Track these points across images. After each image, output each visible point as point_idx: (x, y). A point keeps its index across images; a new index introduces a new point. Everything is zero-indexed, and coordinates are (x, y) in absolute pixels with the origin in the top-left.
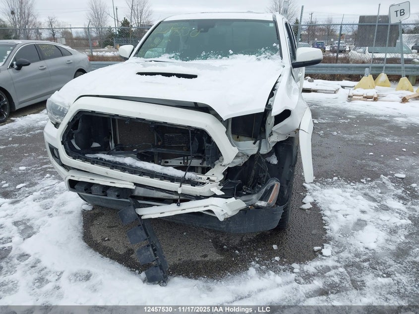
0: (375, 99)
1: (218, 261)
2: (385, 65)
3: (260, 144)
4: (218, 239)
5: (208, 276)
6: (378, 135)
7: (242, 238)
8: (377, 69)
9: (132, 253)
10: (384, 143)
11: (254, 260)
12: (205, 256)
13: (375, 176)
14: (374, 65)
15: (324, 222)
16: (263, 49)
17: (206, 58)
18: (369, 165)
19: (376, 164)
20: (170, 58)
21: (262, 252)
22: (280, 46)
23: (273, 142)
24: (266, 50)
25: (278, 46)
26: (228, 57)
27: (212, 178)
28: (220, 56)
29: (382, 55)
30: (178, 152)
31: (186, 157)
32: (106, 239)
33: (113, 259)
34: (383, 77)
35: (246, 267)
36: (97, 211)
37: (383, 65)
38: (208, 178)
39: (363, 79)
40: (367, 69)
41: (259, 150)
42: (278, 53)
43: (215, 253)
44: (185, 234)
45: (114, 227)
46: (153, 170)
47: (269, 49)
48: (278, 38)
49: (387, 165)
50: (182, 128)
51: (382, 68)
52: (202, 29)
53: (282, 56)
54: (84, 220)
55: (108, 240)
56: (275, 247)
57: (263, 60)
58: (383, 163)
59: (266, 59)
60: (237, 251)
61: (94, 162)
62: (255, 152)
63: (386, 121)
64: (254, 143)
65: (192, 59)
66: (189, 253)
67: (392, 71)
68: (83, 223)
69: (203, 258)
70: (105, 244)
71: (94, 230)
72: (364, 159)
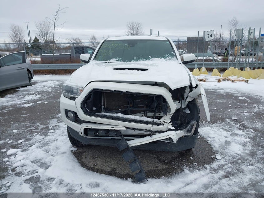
0: (204, 81)
1: (165, 169)
2: (204, 63)
3: (182, 102)
4: (160, 157)
5: (165, 176)
6: (214, 99)
7: (172, 156)
8: (200, 65)
9: (116, 170)
10: (219, 103)
11: (184, 166)
12: (157, 167)
13: (223, 120)
14: (198, 63)
15: (209, 144)
16: (167, 55)
17: (137, 60)
18: (217, 115)
19: (220, 114)
20: (117, 61)
21: (186, 162)
22: (175, 53)
23: (187, 102)
24: (168, 55)
25: (174, 53)
26: (149, 60)
27: (165, 121)
28: (145, 59)
29: (202, 58)
30: (142, 109)
31: (145, 112)
32: (96, 164)
33: (106, 174)
34: (204, 69)
35: (182, 170)
36: (80, 150)
37: (202, 63)
38: (164, 121)
39: (195, 71)
40: (196, 65)
41: (181, 106)
42: (175, 57)
43: (162, 165)
44: (140, 157)
45: (96, 158)
46: (135, 119)
47: (170, 55)
48: (173, 49)
49: (225, 114)
50: (150, 95)
51: (202, 64)
52: (131, 45)
53: (177, 59)
54: (75, 156)
55: (97, 165)
56: (192, 158)
57: (168, 61)
58: (223, 113)
59: (170, 60)
60: (173, 163)
61: (102, 117)
62: (179, 107)
63: (214, 92)
64: (179, 103)
65: (130, 61)
66: (148, 166)
67: (208, 66)
68: (76, 158)
69: (157, 168)
70: (97, 167)
71: (85, 161)
72: (213, 112)
